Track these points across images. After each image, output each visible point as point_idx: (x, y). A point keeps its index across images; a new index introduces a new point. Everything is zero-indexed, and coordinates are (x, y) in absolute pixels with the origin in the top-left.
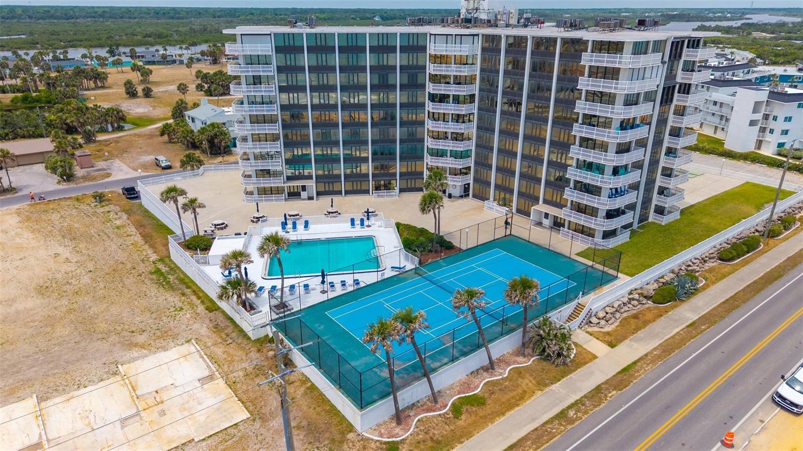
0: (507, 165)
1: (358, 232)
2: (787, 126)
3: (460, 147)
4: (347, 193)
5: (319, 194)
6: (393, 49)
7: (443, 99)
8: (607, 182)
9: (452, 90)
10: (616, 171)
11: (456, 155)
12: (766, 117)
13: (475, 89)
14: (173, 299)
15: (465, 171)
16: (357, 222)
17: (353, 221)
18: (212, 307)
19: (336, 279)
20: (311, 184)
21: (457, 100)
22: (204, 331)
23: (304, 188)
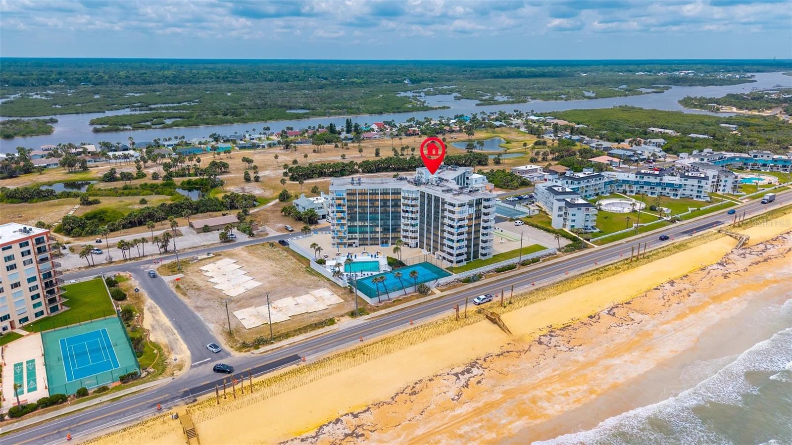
0: (436, 233)
1: (374, 259)
2: (574, 218)
3: (414, 229)
4: (370, 245)
5: (360, 245)
6: (389, 194)
7: (407, 211)
8: (455, 245)
9: (411, 209)
10: (458, 241)
11: (412, 232)
12: (565, 213)
13: (418, 209)
14: (316, 278)
15: (415, 238)
16: (374, 256)
17: (372, 256)
18: (329, 280)
19: (366, 273)
20: (357, 241)
21: (412, 212)
22: (328, 285)
23: (354, 243)
